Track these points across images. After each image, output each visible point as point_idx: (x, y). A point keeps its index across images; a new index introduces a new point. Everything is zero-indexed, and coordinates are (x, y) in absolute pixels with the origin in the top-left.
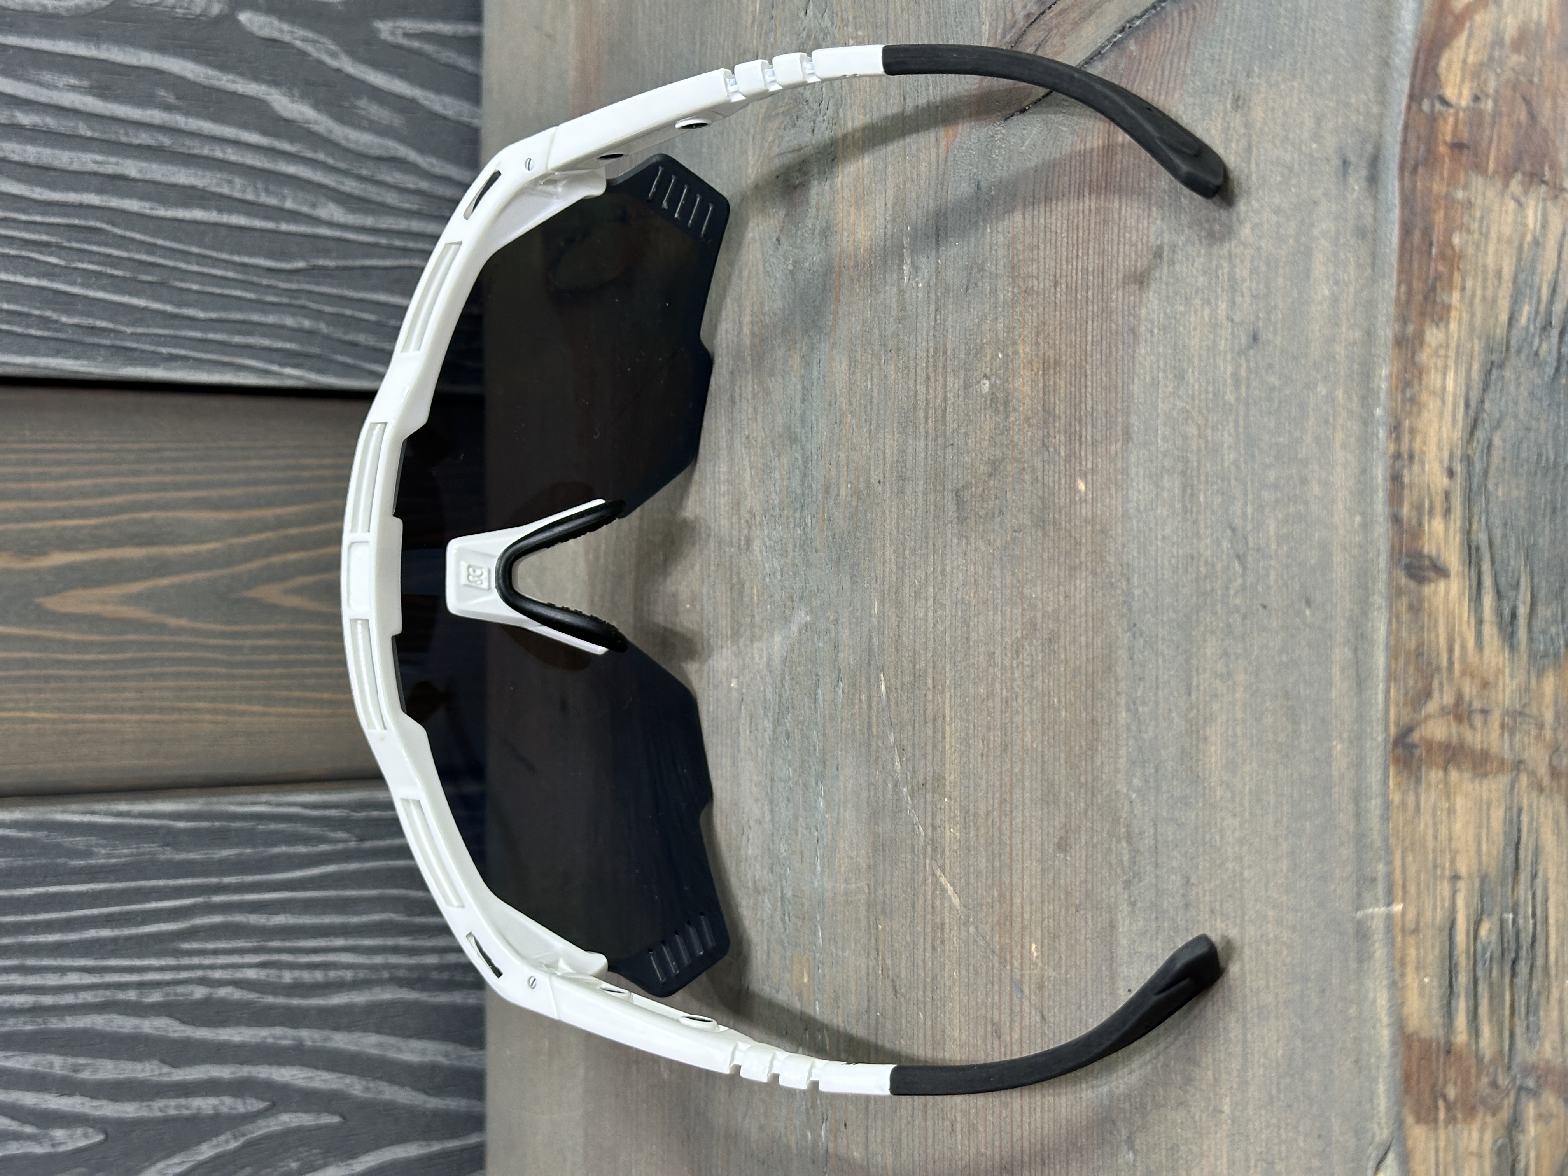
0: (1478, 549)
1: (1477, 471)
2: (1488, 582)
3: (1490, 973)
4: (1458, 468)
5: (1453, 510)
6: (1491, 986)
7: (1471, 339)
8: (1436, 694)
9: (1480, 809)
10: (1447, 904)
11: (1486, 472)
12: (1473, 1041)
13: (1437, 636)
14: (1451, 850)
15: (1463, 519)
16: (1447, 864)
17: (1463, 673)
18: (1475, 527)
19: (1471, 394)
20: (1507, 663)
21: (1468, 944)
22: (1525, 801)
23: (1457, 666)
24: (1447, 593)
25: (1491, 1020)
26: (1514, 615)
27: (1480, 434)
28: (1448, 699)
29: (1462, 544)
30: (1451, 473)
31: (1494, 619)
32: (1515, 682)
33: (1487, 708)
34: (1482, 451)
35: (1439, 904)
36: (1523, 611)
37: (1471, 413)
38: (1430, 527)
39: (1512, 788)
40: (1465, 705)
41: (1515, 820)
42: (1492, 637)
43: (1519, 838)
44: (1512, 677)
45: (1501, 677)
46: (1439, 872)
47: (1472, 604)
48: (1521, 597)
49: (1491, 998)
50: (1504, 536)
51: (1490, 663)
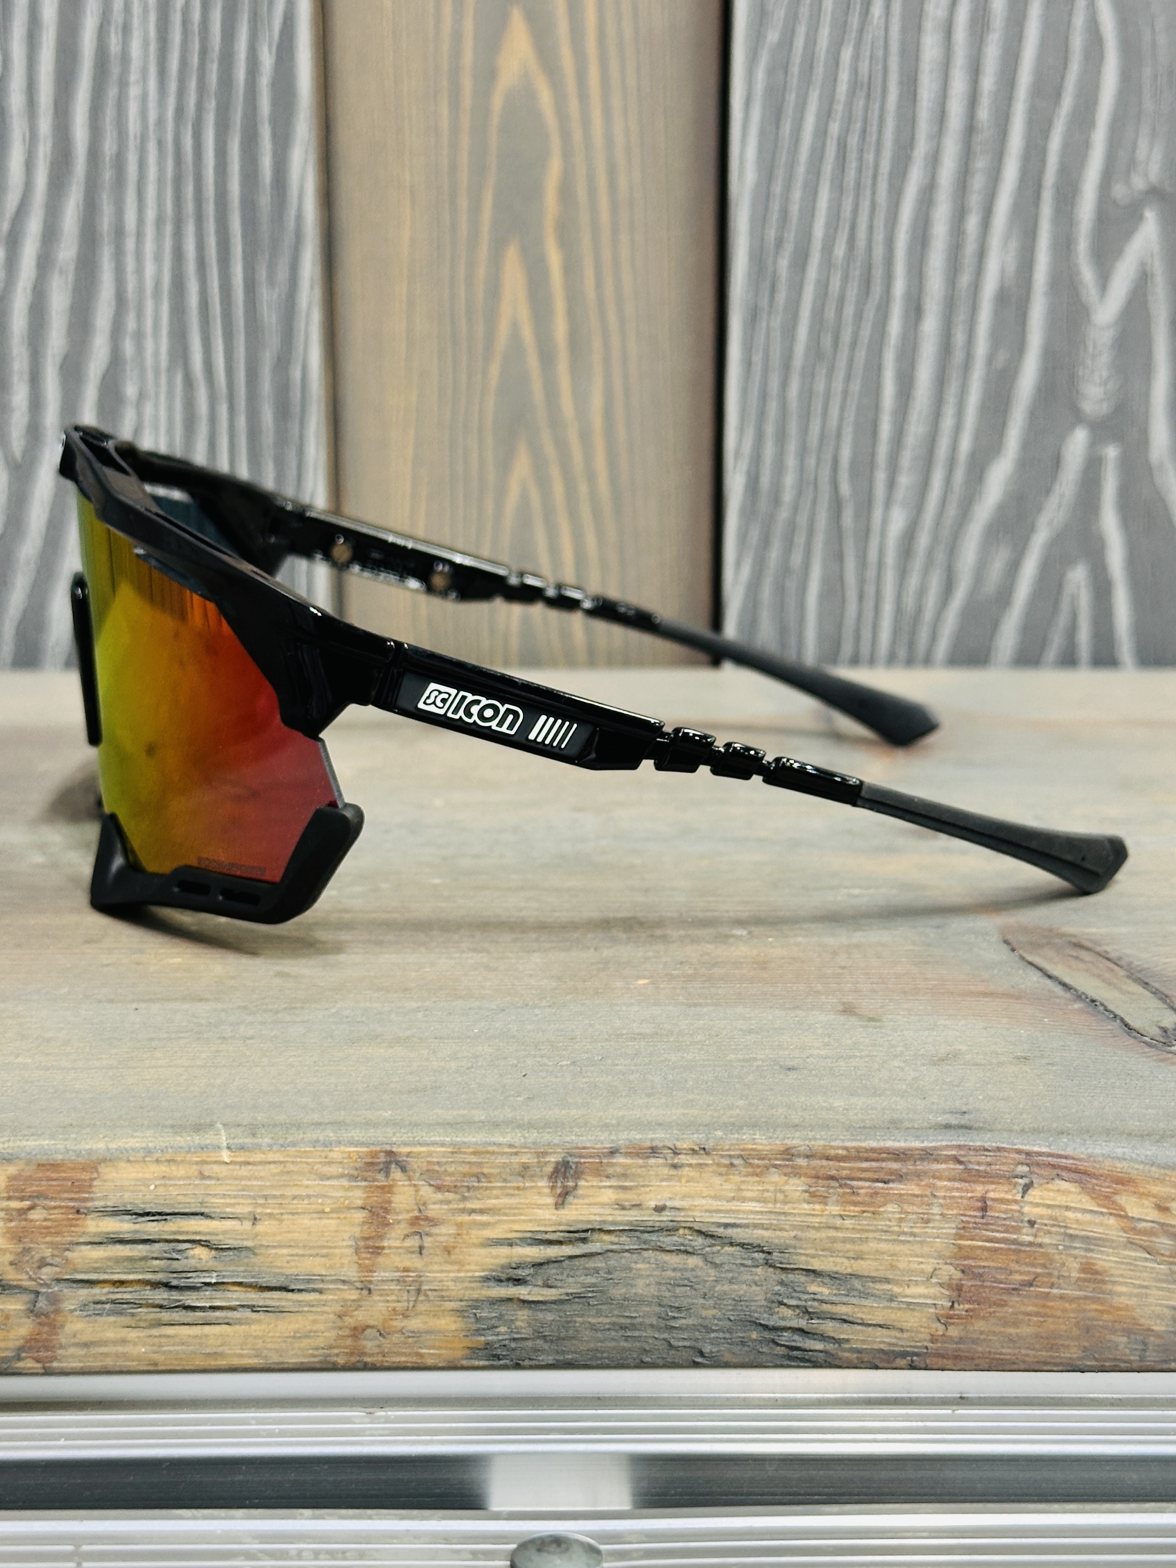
0: (584, 1240)
1: (661, 1239)
2: (553, 1252)
3: (156, 1259)
4: (666, 1216)
5: (623, 1212)
6: (144, 1259)
7: (794, 1227)
8: (439, 1196)
9: (324, 1247)
10: (228, 1210)
11: (662, 1250)
12: (88, 1239)
13: (497, 1197)
14: (282, 1214)
15: (614, 1223)
16: (269, 1211)
17: (460, 1225)
18: (606, 1237)
19: (739, 1230)
20: (469, 1274)
21: (187, 1233)
22: (331, 1297)
23: (466, 1218)
24: (539, 1206)
25: (109, 1259)
26: (518, 1281)
27: (700, 1241)
28: (434, 1211)
29: (589, 1222)
30: (659, 1209)
31: (516, 1260)
32: (451, 1284)
33: (423, 1252)
34: (683, 1245)
35: (228, 1201)
36: (522, 1292)
37: (720, 1231)
38: (605, 1187)
39: (344, 1282)
40: (427, 1229)
41: (311, 1286)
42: (497, 1257)
43: (292, 1291)
44: (455, 1280)
45: (456, 1267)
46: (261, 1201)
47: (529, 1235)
48: (536, 1290)
49: (130, 1259)
50: (597, 1271)
51: (470, 1255)
